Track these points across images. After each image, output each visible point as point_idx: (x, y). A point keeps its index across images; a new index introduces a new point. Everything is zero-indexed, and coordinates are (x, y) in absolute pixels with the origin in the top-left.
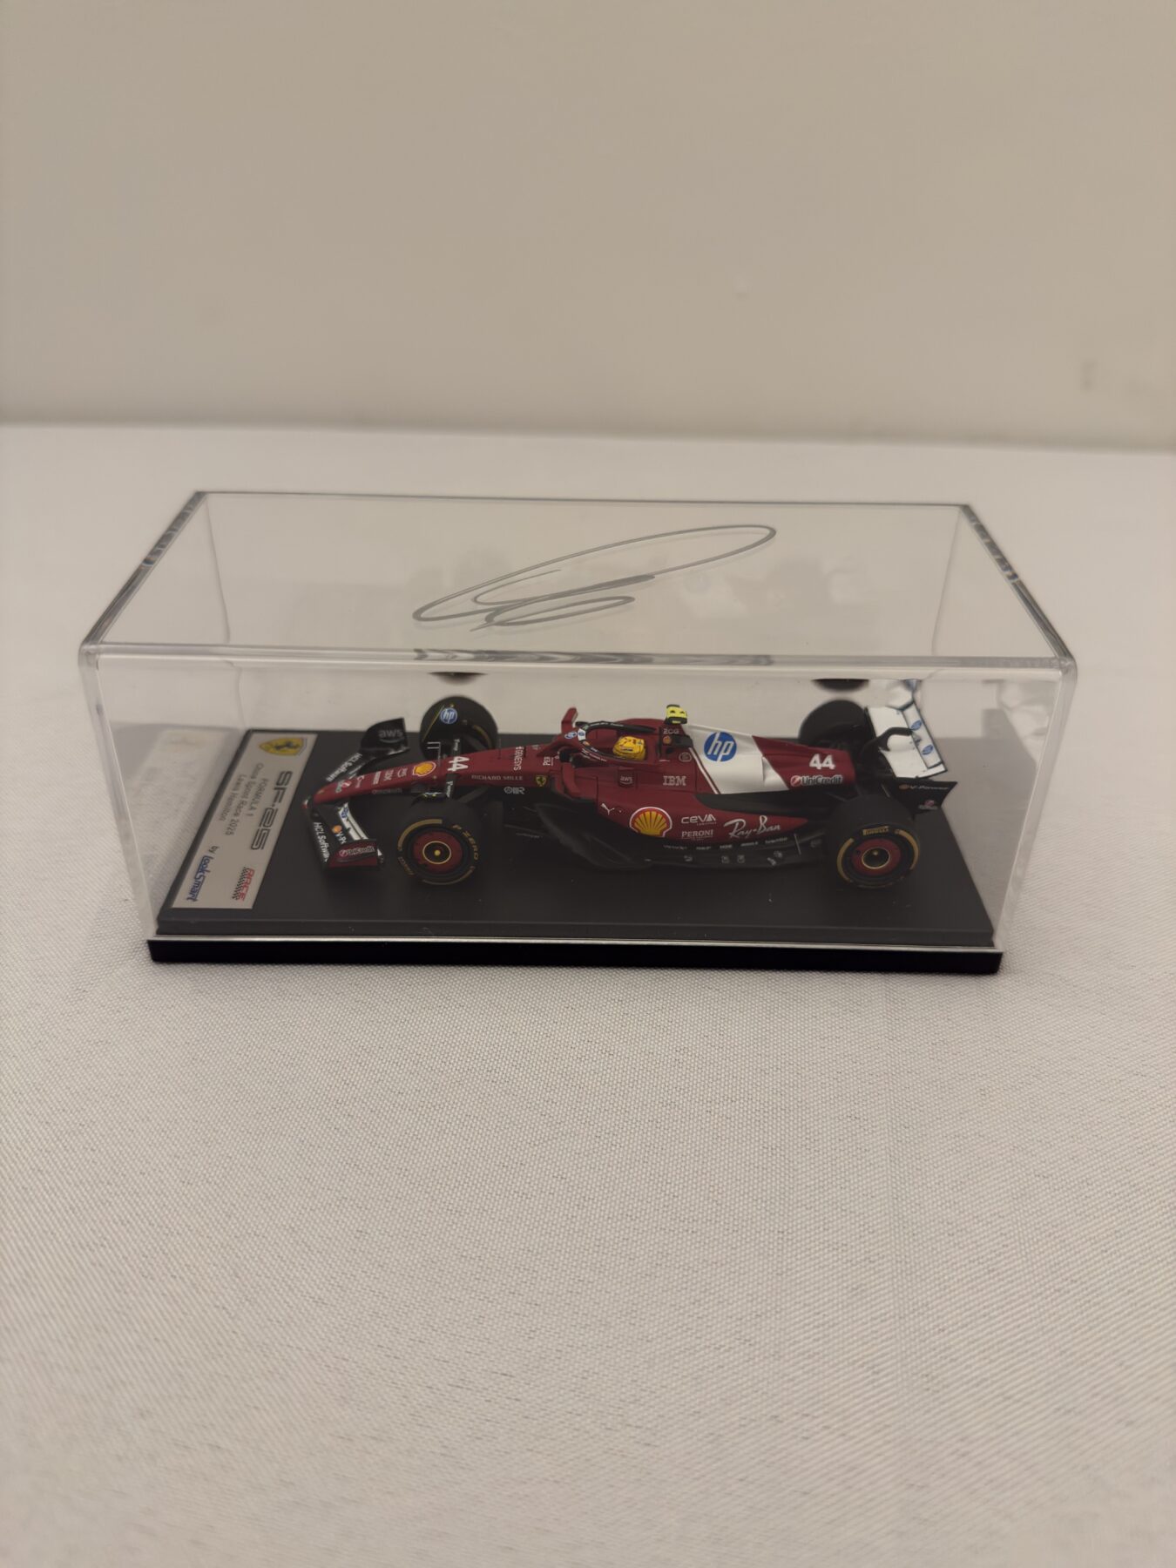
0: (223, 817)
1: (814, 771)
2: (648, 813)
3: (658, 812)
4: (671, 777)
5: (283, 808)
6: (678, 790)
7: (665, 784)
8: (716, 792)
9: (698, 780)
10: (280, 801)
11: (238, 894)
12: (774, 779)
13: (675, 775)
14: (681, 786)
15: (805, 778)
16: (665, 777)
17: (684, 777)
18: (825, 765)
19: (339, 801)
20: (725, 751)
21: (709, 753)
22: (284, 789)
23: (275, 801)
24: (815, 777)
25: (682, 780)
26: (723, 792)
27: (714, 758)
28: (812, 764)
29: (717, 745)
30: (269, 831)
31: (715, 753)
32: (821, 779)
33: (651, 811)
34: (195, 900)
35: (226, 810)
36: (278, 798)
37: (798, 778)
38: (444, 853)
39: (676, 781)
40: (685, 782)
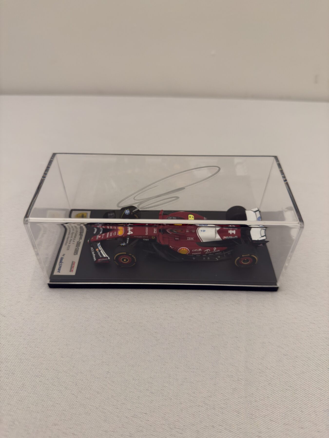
0: (66, 245)
1: (229, 235)
2: (183, 249)
3: (186, 249)
5: (82, 241)
6: (191, 241)
7: (188, 239)
8: (202, 242)
9: (197, 239)
10: (81, 239)
11: (71, 271)
12: (218, 237)
13: (190, 237)
15: (227, 237)
16: (188, 238)
17: (193, 238)
18: (233, 233)
19: (98, 241)
22: (82, 235)
23: (80, 239)
24: (230, 237)
25: (192, 239)
26: (204, 241)
28: (229, 233)
30: (79, 248)
32: (231, 237)
33: (184, 248)
34: (60, 272)
35: (67, 242)
36: (81, 238)
37: (225, 237)
38: (127, 260)
39: (191, 239)
40: (194, 239)
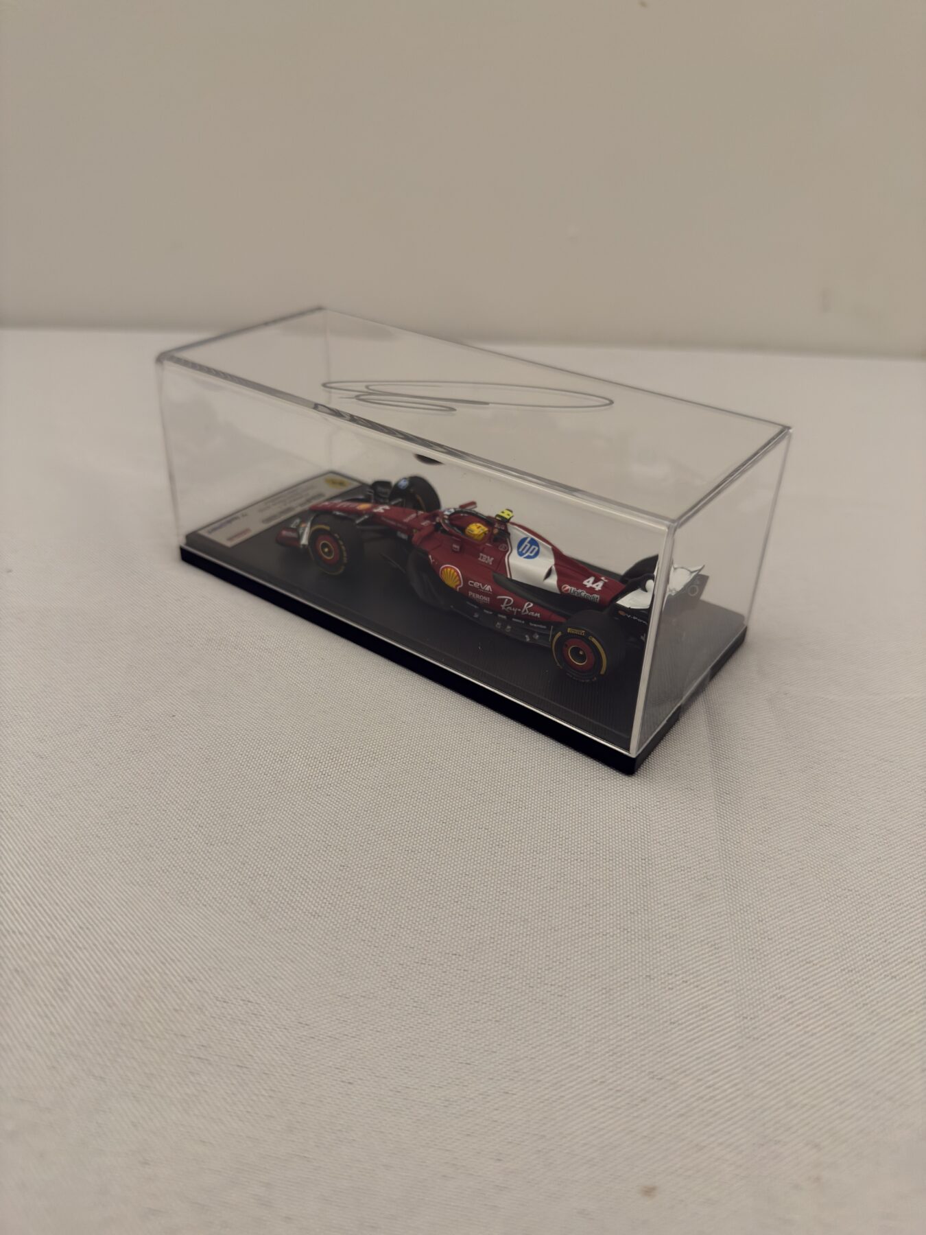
1: (584, 587)
2: (449, 570)
3: (456, 571)
4: (485, 556)
6: (485, 566)
7: (480, 559)
8: (509, 576)
9: (501, 566)
12: (551, 582)
14: (488, 564)
15: (573, 588)
16: (481, 554)
17: (492, 559)
18: (594, 586)
20: (531, 553)
21: (520, 550)
24: (580, 591)
25: (490, 560)
26: (513, 578)
27: (521, 554)
28: (585, 582)
29: (526, 546)
31: (524, 552)
32: (584, 594)
33: (452, 569)
34: (210, 534)
37: (568, 587)
38: (329, 553)
39: (487, 559)
40: (493, 562)
